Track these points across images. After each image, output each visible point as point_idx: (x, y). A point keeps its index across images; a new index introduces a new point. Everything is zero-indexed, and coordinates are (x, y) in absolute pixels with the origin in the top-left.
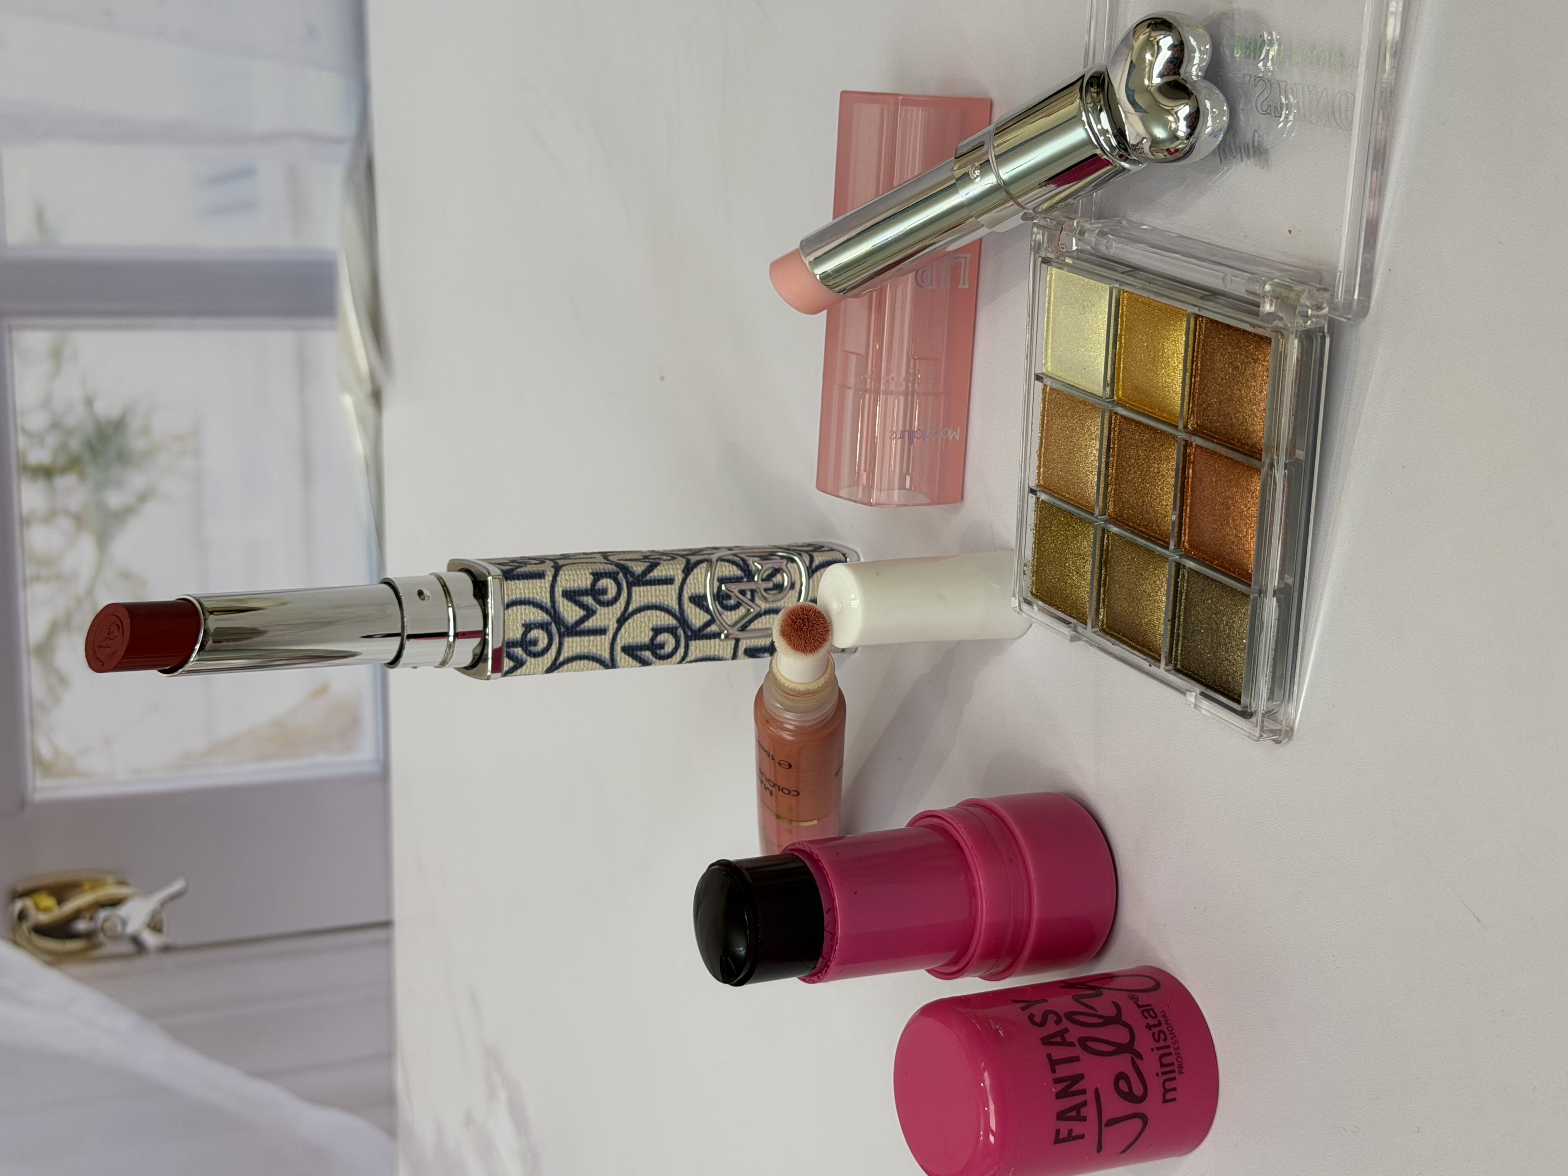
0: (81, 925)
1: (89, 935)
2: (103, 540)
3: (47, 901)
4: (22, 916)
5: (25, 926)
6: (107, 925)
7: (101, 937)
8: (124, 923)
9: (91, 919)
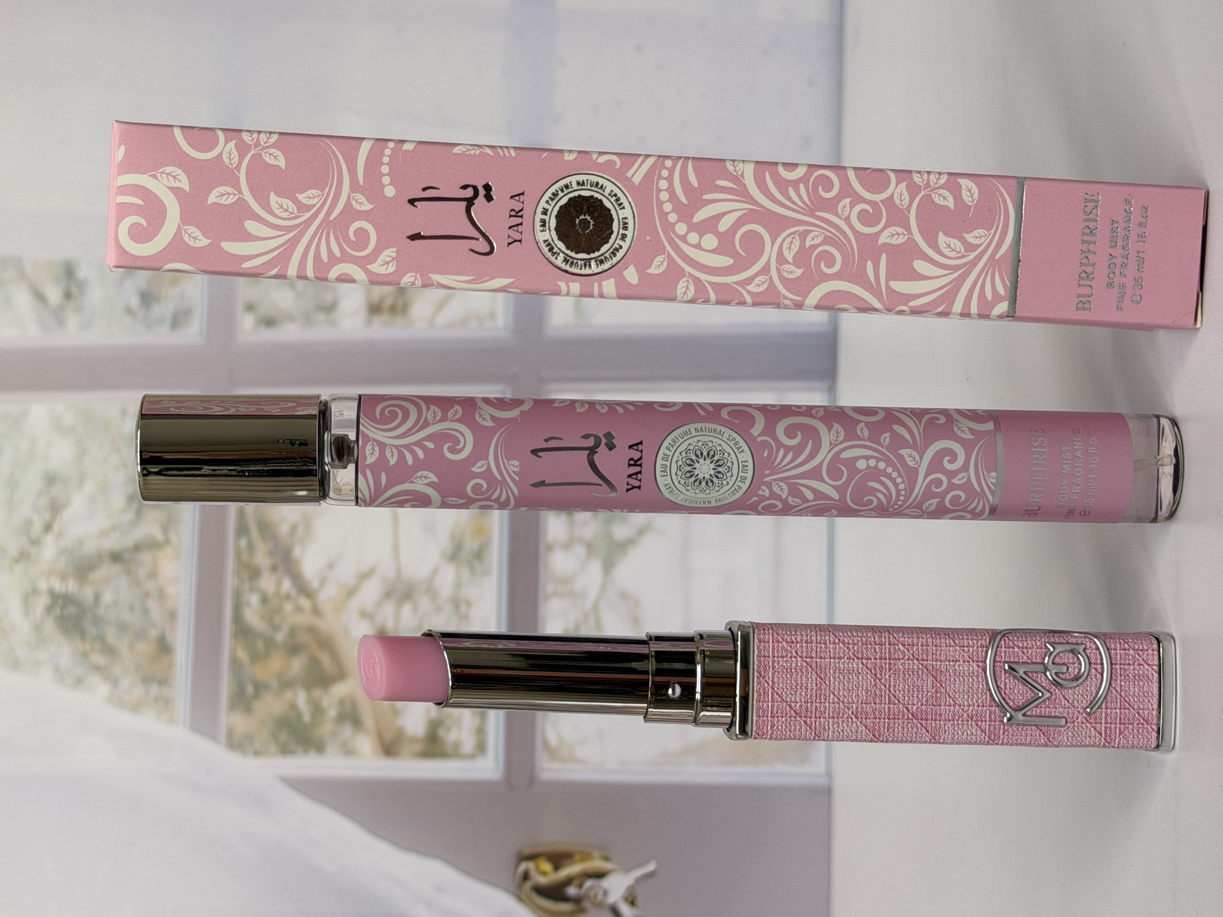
0: (572, 891)
1: (577, 901)
2: (609, 566)
3: (547, 866)
4: (526, 876)
5: (528, 885)
6: (592, 893)
7: (587, 904)
8: (605, 893)
9: (580, 886)
